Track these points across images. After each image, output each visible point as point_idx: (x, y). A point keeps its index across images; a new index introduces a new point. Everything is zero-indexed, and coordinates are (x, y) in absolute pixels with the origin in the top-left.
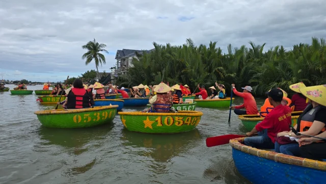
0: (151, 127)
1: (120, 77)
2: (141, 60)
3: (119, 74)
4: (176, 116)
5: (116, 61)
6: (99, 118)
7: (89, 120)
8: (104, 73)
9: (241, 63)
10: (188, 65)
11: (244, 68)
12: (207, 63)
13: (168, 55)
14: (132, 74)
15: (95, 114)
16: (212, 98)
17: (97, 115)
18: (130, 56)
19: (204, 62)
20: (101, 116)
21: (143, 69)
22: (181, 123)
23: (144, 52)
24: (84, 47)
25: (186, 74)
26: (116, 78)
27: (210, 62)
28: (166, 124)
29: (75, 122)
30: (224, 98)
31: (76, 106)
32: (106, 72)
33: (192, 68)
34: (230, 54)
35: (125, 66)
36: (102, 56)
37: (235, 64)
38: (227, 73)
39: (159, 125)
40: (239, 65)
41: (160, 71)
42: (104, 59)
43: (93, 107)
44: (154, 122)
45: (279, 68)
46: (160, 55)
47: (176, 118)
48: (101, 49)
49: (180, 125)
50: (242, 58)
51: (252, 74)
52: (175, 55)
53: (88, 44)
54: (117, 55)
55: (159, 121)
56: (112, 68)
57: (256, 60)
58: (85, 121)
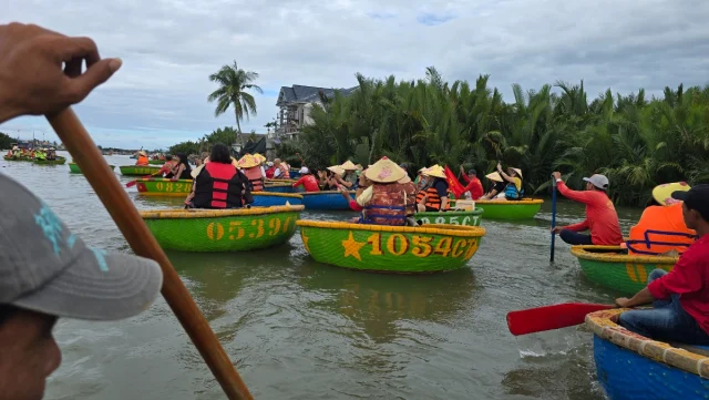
0: (358, 256)
1: (285, 145)
2: (329, 111)
3: (283, 139)
4: (414, 233)
5: (278, 109)
6: (261, 233)
7: (241, 234)
8: (253, 135)
9: (540, 124)
10: (426, 125)
11: (547, 134)
12: (468, 120)
13: (385, 101)
14: (311, 138)
15: (254, 223)
16: (491, 198)
17: (258, 224)
18: (307, 101)
19: (462, 118)
20: (266, 229)
21: (333, 129)
22: (427, 251)
23: (336, 92)
24: (213, 77)
25: (421, 143)
26: (277, 146)
27: (473, 119)
28: (392, 251)
29: (211, 237)
30: (519, 199)
31: (213, 203)
32: (257, 132)
33: (434, 131)
34: (519, 104)
35: (296, 121)
36: (249, 99)
37: (528, 127)
38: (510, 144)
39: (375, 251)
40: (535, 129)
41: (368, 134)
42: (253, 106)
43: (249, 207)
44: (362, 244)
45: (619, 137)
46: (369, 101)
47: (415, 239)
48: (249, 83)
49: (424, 255)
50: (543, 114)
51: (563, 148)
52: (399, 102)
53: (221, 72)
54: (281, 98)
55: (376, 244)
56: (269, 125)
57: (575, 118)
58: (231, 237)
